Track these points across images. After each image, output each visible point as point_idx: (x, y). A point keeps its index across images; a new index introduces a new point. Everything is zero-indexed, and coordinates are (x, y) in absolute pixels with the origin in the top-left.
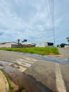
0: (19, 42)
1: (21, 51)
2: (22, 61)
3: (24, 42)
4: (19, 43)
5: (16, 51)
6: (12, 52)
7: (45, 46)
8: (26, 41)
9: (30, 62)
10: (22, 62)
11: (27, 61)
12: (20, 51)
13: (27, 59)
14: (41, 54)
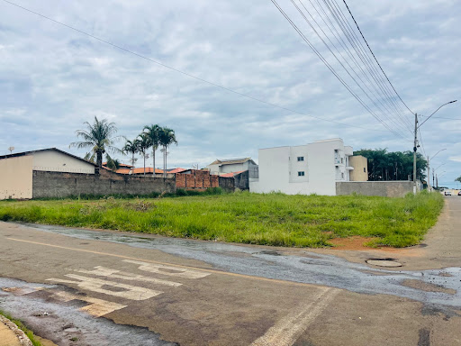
0: (100, 152)
1: (113, 220)
2: (106, 278)
3: (145, 145)
4: (104, 161)
5: (74, 222)
6: (43, 230)
7: (340, 186)
8: (159, 137)
9: (156, 281)
10: (107, 283)
11: (139, 278)
12: (106, 226)
13: (145, 266)
14: (263, 242)
